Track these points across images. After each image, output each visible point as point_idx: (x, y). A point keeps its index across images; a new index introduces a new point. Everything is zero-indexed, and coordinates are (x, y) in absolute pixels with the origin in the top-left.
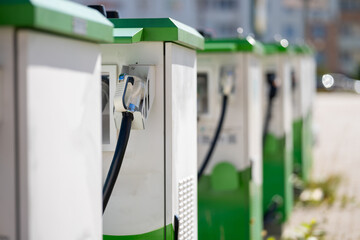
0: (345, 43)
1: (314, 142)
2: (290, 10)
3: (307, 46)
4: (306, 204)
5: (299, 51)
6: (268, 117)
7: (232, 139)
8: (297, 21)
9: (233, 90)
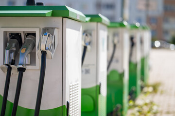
0: (166, 26)
1: (150, 69)
2: (140, 11)
3: (147, 27)
4: (146, 93)
5: (144, 28)
6: (131, 55)
7: (117, 61)
8: (143, 16)
9: (118, 42)
